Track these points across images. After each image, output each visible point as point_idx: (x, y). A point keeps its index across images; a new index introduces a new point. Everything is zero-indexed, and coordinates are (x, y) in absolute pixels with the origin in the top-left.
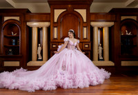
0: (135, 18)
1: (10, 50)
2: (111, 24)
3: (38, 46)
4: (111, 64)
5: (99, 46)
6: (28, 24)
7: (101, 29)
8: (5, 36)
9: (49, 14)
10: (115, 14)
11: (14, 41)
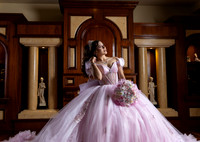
2: (170, 42)
5: (149, 81)
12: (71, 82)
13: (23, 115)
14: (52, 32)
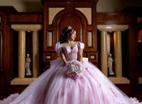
2: (125, 27)
3: (26, 57)
12: (49, 57)
13: (15, 82)
14: (35, 20)
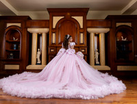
0: (129, 24)
1: (11, 54)
2: (107, 30)
4: (108, 68)
6: (29, 30)
7: (97, 35)
8: (7, 41)
9: (48, 21)
10: (110, 21)
11: (15, 46)
12: (52, 50)
